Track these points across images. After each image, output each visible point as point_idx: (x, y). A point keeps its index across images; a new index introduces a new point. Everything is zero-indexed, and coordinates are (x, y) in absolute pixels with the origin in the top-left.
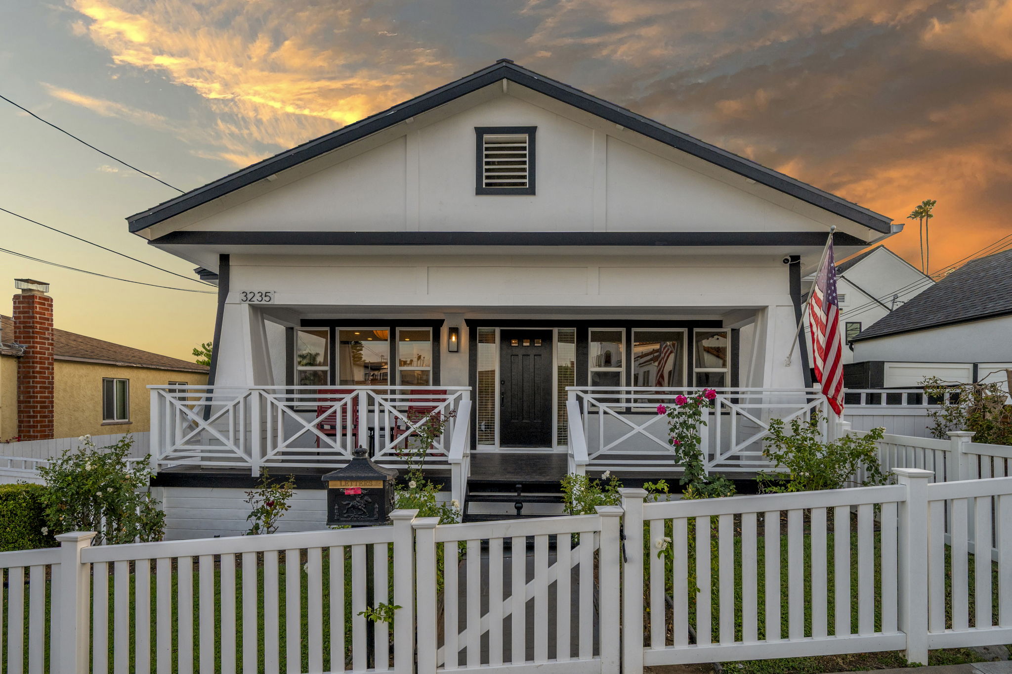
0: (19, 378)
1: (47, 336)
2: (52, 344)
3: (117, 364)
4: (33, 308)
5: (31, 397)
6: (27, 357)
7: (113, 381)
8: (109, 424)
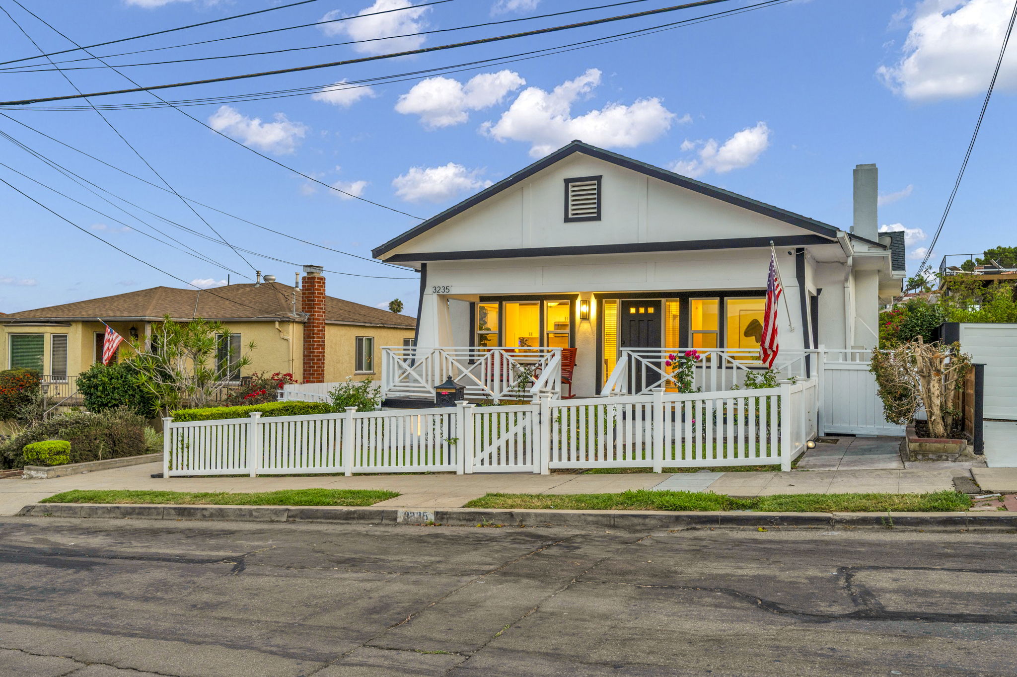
0: (304, 338)
1: (321, 306)
2: (324, 312)
3: (366, 325)
4: (314, 286)
5: (311, 352)
6: (309, 323)
7: (362, 339)
8: (359, 374)
